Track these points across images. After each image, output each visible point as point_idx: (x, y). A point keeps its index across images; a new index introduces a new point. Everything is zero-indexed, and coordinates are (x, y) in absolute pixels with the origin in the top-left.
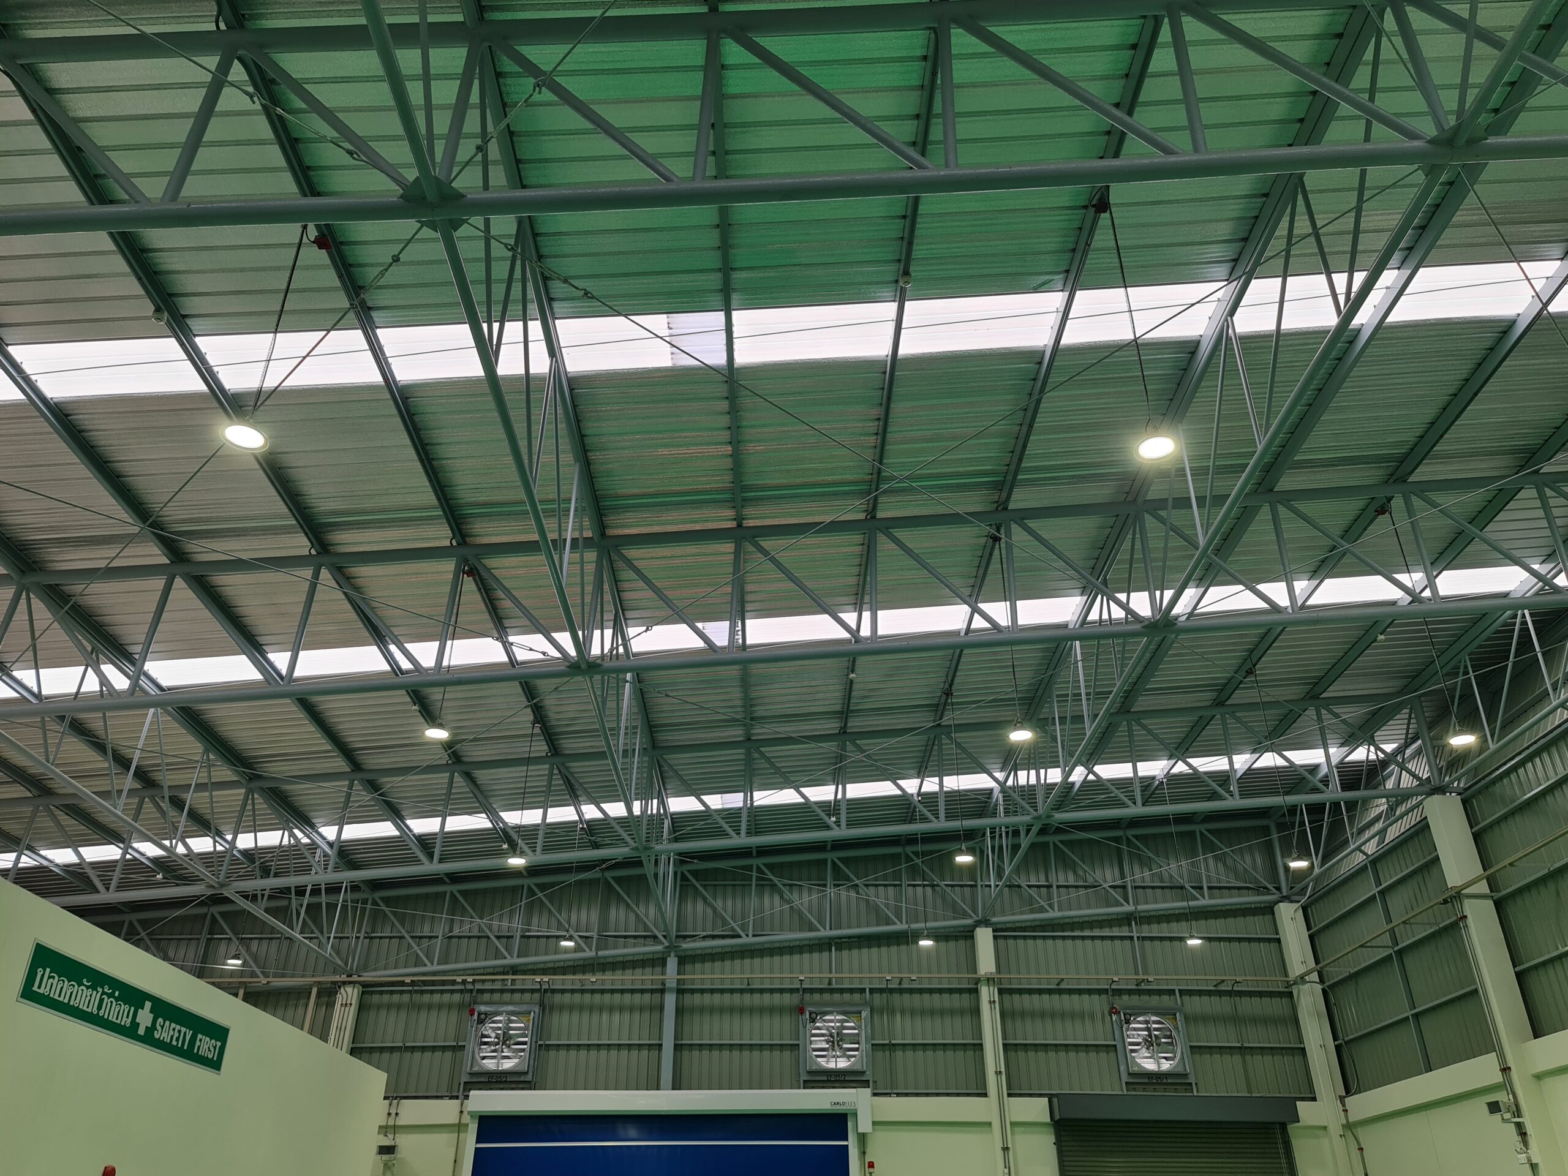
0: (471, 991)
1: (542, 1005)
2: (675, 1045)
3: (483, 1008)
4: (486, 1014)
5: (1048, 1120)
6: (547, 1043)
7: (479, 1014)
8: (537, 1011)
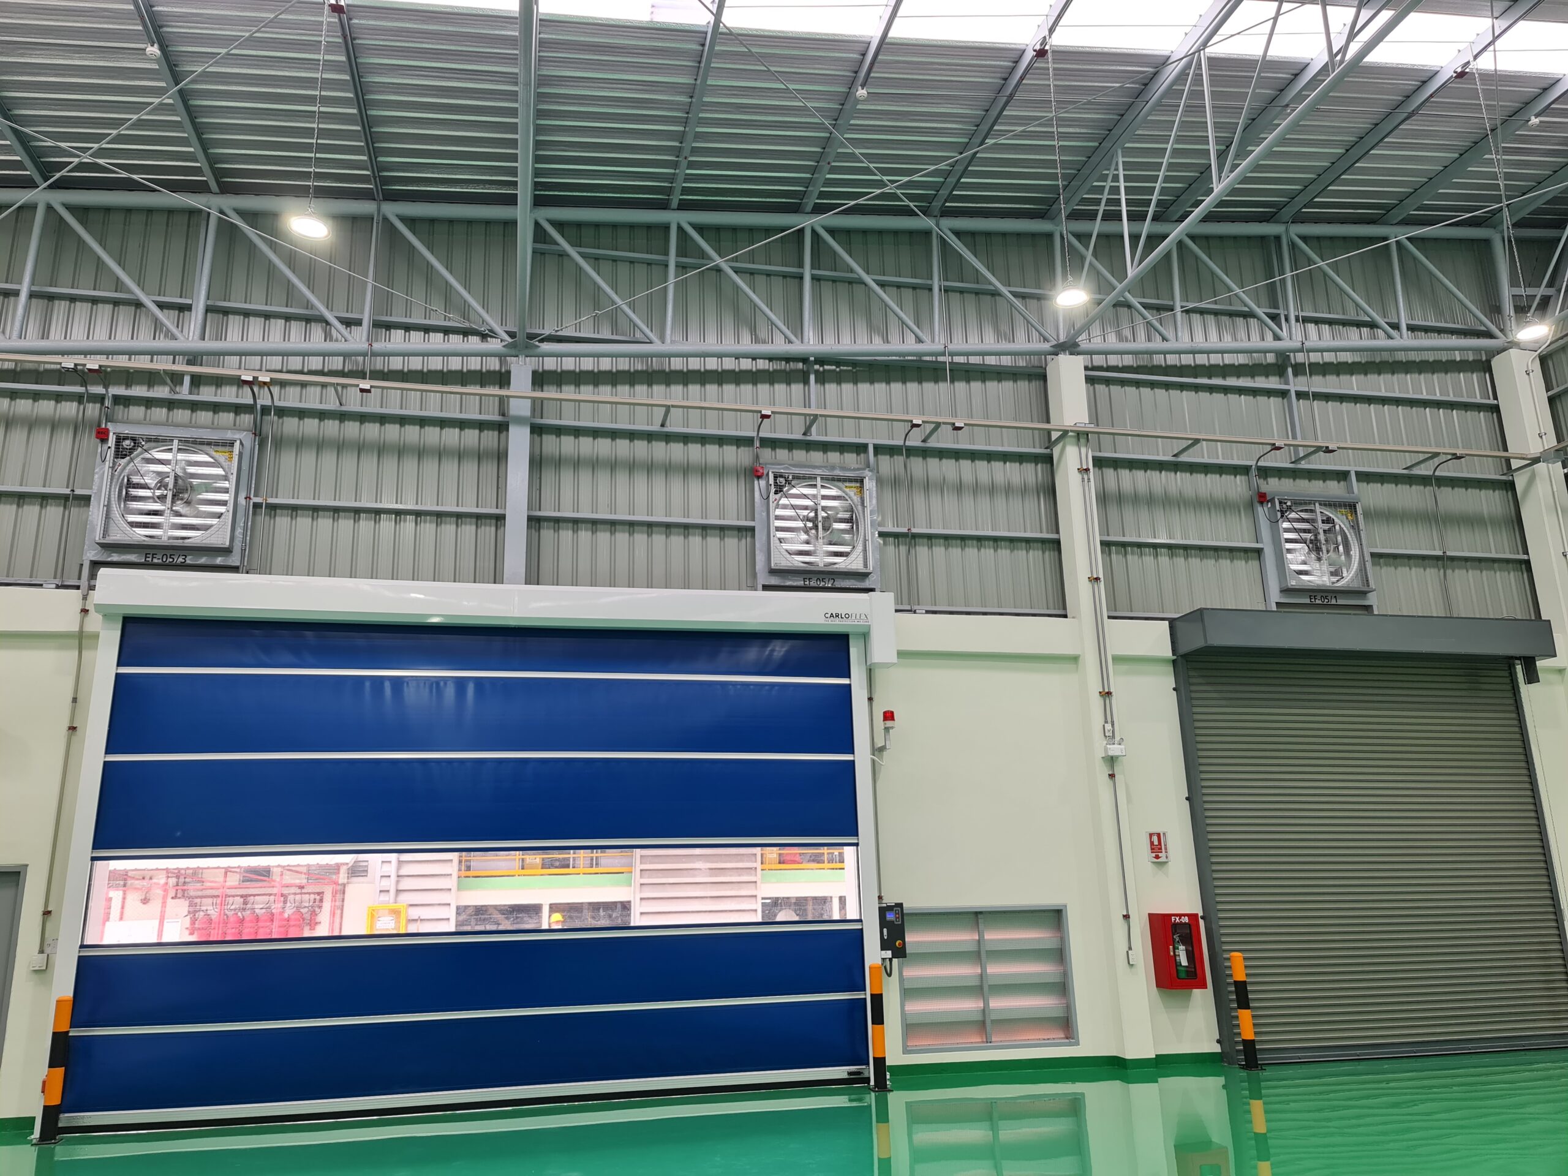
0: (101, 399)
1: (258, 432)
2: (530, 519)
3: (127, 430)
4: (134, 439)
5: (1168, 653)
6: (271, 501)
7: (119, 440)
8: (248, 444)
